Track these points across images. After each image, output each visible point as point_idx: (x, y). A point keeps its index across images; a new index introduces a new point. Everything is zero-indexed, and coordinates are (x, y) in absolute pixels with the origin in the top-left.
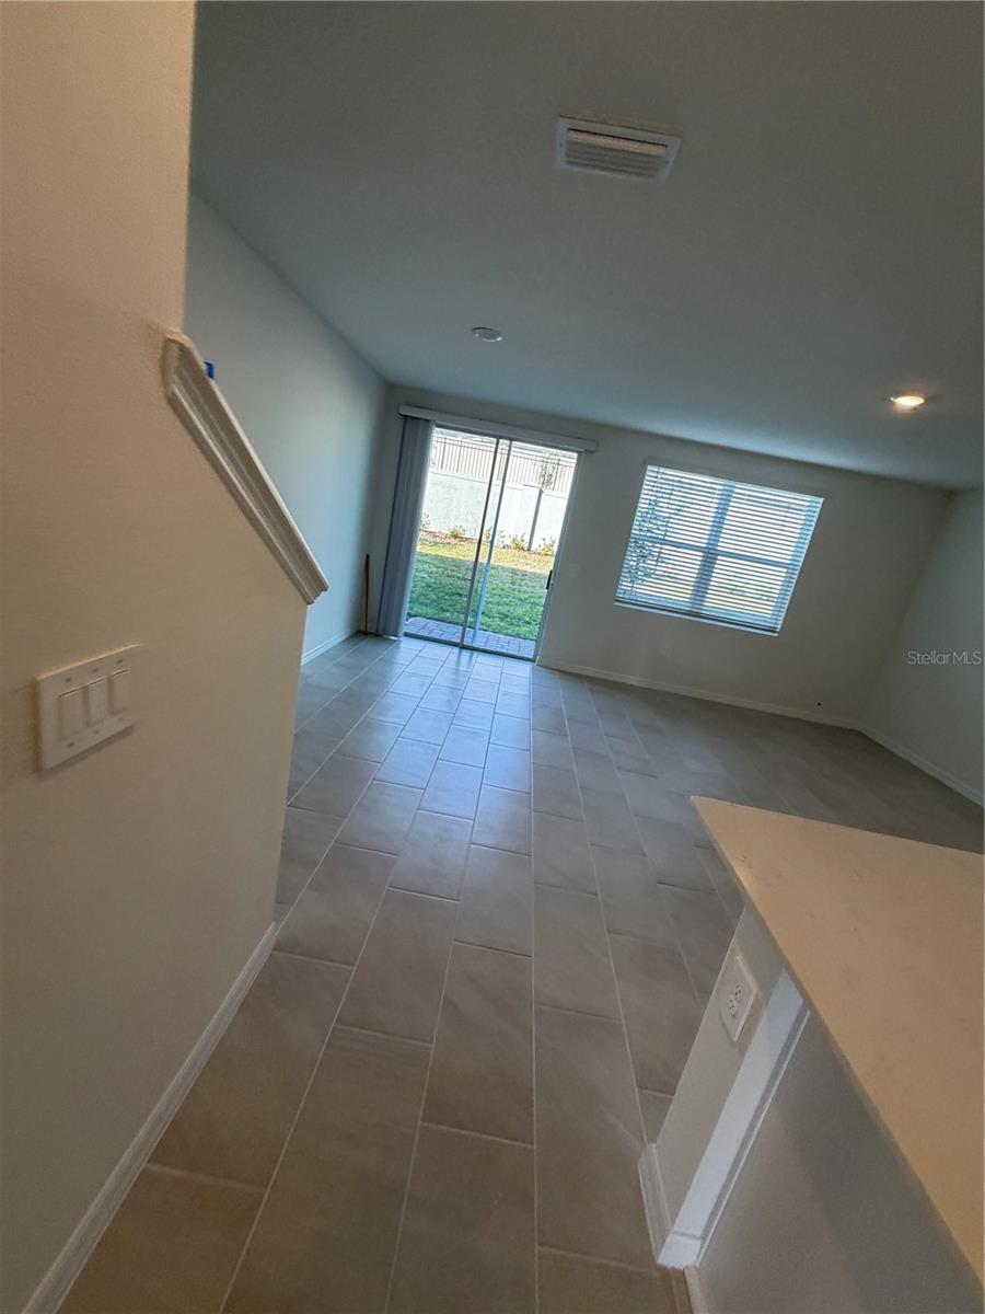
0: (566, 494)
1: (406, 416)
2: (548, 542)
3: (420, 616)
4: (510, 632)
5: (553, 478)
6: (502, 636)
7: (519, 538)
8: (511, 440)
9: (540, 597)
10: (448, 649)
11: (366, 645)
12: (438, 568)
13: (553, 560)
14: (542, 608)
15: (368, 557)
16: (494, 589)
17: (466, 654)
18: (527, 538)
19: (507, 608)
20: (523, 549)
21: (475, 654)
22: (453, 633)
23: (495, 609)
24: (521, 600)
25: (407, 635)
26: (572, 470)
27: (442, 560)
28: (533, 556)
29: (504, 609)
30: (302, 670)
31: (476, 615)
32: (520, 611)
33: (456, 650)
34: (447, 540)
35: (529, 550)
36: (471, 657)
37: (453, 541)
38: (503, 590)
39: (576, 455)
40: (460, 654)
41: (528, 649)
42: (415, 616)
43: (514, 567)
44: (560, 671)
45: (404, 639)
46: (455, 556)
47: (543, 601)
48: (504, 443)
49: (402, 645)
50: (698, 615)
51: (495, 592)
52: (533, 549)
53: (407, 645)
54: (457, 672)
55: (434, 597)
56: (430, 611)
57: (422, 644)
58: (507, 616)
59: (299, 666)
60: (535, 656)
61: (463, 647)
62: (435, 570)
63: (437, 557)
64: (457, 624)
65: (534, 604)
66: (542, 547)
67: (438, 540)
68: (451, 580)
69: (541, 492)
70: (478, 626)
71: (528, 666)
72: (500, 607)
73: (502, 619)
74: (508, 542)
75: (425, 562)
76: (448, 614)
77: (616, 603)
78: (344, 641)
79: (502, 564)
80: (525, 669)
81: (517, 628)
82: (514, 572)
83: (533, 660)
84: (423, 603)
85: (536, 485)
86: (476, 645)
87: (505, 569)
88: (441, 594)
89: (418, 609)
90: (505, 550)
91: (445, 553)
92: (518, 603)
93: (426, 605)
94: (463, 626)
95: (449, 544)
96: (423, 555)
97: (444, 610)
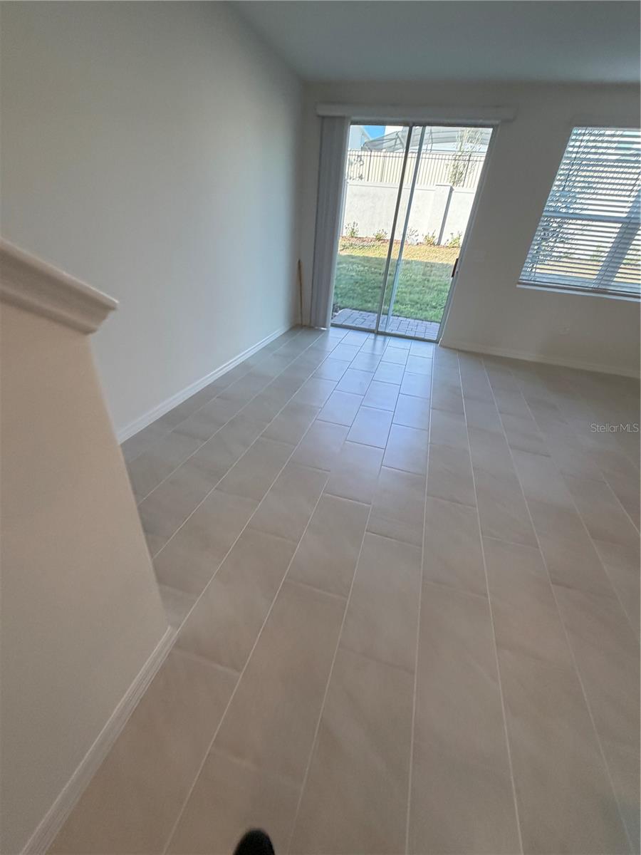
0: (475, 190)
1: (323, 117)
2: (456, 236)
3: (348, 307)
4: (418, 316)
5: (464, 175)
6: (413, 320)
7: (430, 235)
8: (424, 125)
9: (446, 285)
10: (364, 336)
12: (364, 267)
13: (458, 251)
14: (447, 294)
15: (299, 262)
16: (408, 281)
17: (380, 338)
18: (437, 235)
19: (418, 296)
20: (434, 244)
21: (388, 339)
22: (370, 321)
23: (408, 297)
24: (430, 288)
25: (333, 325)
26: (482, 163)
27: (368, 259)
28: (442, 250)
29: (415, 297)
32: (428, 298)
33: (372, 336)
34: (372, 243)
35: (439, 244)
36: (384, 341)
37: (378, 243)
38: (415, 281)
39: (491, 130)
40: (375, 339)
41: (432, 331)
42: (342, 309)
44: (459, 351)
45: (332, 330)
46: (377, 256)
47: (448, 288)
49: (330, 332)
51: (409, 283)
52: (442, 243)
53: (334, 335)
54: (373, 351)
55: (360, 291)
56: (356, 303)
57: (345, 332)
58: (417, 303)
60: (439, 337)
61: (377, 333)
62: (362, 268)
63: (365, 259)
64: (374, 312)
65: (441, 291)
66: (450, 241)
67: (365, 243)
68: (374, 276)
69: (451, 190)
70: (391, 313)
71: (431, 347)
72: (412, 296)
73: (412, 306)
74: (421, 239)
75: (353, 263)
76: (370, 305)
77: (518, 286)
78: (286, 333)
79: (415, 259)
80: (430, 348)
81: (425, 313)
82: (426, 265)
83: (436, 342)
84: (350, 297)
85: (448, 184)
86: (387, 331)
87: (417, 263)
88: (365, 289)
89: (346, 302)
90: (418, 248)
91: (370, 254)
92: (427, 291)
93: (353, 298)
94: (379, 313)
95: (373, 246)
96: (353, 257)
97: (367, 302)
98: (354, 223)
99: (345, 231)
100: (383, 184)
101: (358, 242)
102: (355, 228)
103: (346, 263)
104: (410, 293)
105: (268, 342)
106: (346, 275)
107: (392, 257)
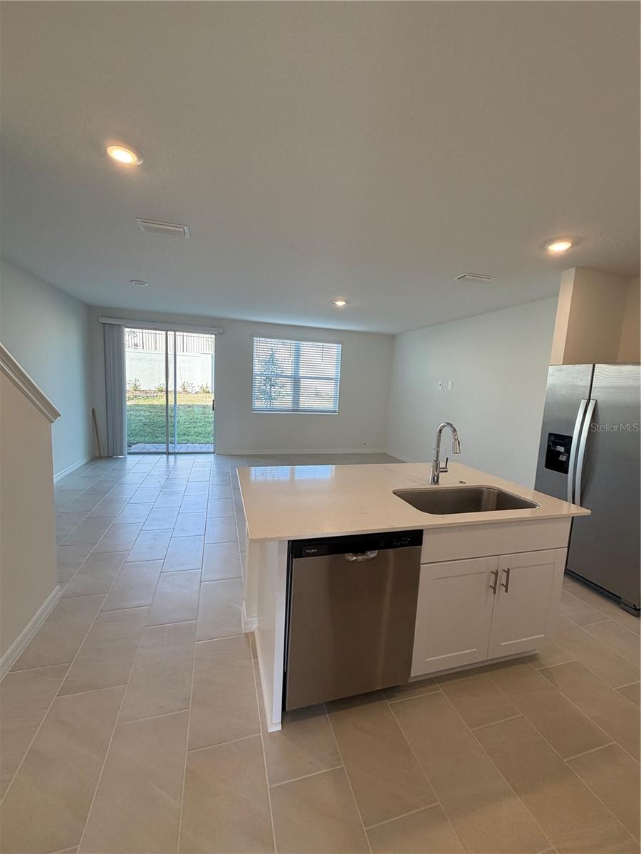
1: (103, 324)
3: (140, 442)
4: (202, 441)
8: (174, 331)
9: (211, 417)
10: (158, 456)
11: (101, 464)
12: (151, 412)
15: (93, 410)
17: (171, 458)
18: (210, 386)
19: (201, 429)
21: (178, 456)
22: (162, 448)
25: (129, 453)
30: (55, 485)
31: (174, 436)
33: (165, 456)
34: (156, 394)
36: (175, 458)
37: (158, 394)
39: (213, 336)
40: (168, 458)
41: (210, 448)
42: (136, 443)
43: (204, 404)
44: (229, 455)
45: (128, 456)
47: (213, 418)
48: (171, 333)
49: (128, 459)
50: (298, 411)
53: (131, 460)
54: (168, 466)
55: (150, 430)
57: (141, 457)
59: (53, 484)
60: (215, 450)
61: (169, 454)
62: (149, 414)
63: (150, 406)
64: (163, 443)
65: (209, 422)
67: (149, 395)
70: (176, 442)
75: (140, 410)
77: (254, 412)
78: (86, 463)
80: (211, 457)
82: (205, 407)
83: (213, 453)
84: (142, 436)
85: (210, 352)
86: (176, 451)
87: (198, 406)
88: (154, 428)
89: (138, 439)
90: (196, 395)
91: (155, 402)
92: (208, 425)
93: (145, 437)
94: (167, 443)
95: (157, 396)
96: (139, 406)
97: (157, 437)
98: (136, 380)
99: (127, 386)
100: (156, 352)
101: (141, 394)
102: (137, 384)
103: (133, 410)
104: (194, 427)
105: (72, 470)
106: (135, 420)
107: (169, 404)
